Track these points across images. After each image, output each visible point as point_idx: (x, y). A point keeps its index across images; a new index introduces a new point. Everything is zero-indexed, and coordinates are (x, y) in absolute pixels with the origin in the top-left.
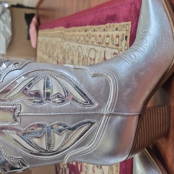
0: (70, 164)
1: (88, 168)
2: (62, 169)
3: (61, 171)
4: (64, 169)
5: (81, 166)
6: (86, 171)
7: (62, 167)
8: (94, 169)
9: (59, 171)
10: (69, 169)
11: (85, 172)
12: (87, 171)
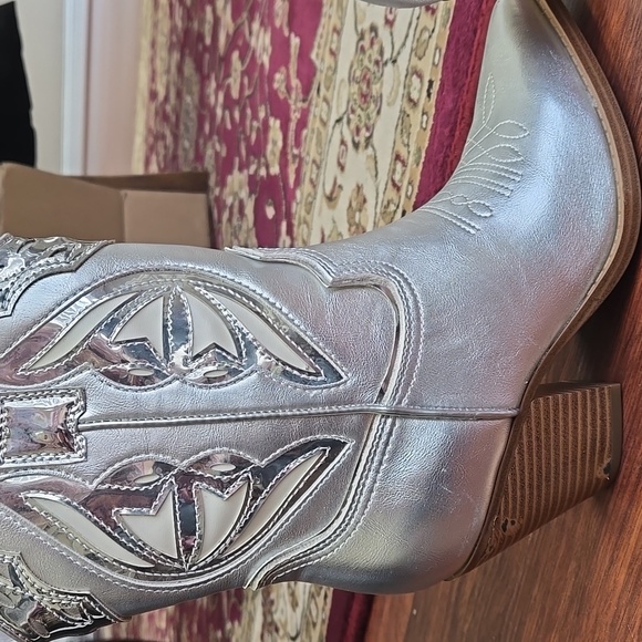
0: (262, 177)
1: (323, 166)
2: (231, 207)
3: (226, 216)
4: (237, 204)
5: (298, 172)
6: (314, 176)
7: (229, 201)
8: (342, 161)
9: (220, 221)
10: (254, 197)
11: (311, 181)
12: (318, 175)
